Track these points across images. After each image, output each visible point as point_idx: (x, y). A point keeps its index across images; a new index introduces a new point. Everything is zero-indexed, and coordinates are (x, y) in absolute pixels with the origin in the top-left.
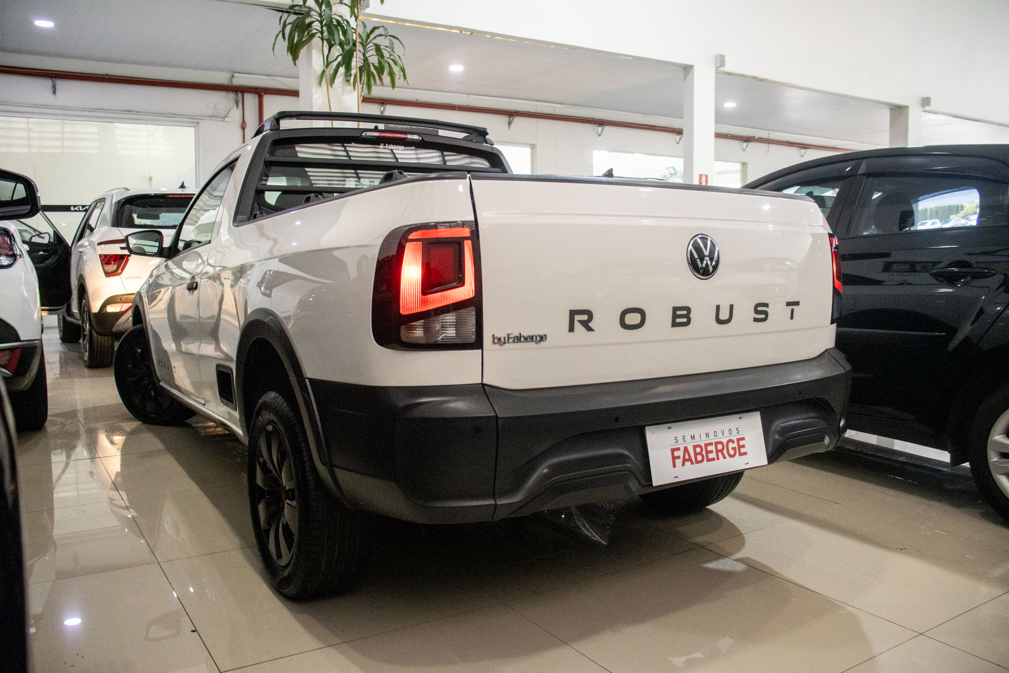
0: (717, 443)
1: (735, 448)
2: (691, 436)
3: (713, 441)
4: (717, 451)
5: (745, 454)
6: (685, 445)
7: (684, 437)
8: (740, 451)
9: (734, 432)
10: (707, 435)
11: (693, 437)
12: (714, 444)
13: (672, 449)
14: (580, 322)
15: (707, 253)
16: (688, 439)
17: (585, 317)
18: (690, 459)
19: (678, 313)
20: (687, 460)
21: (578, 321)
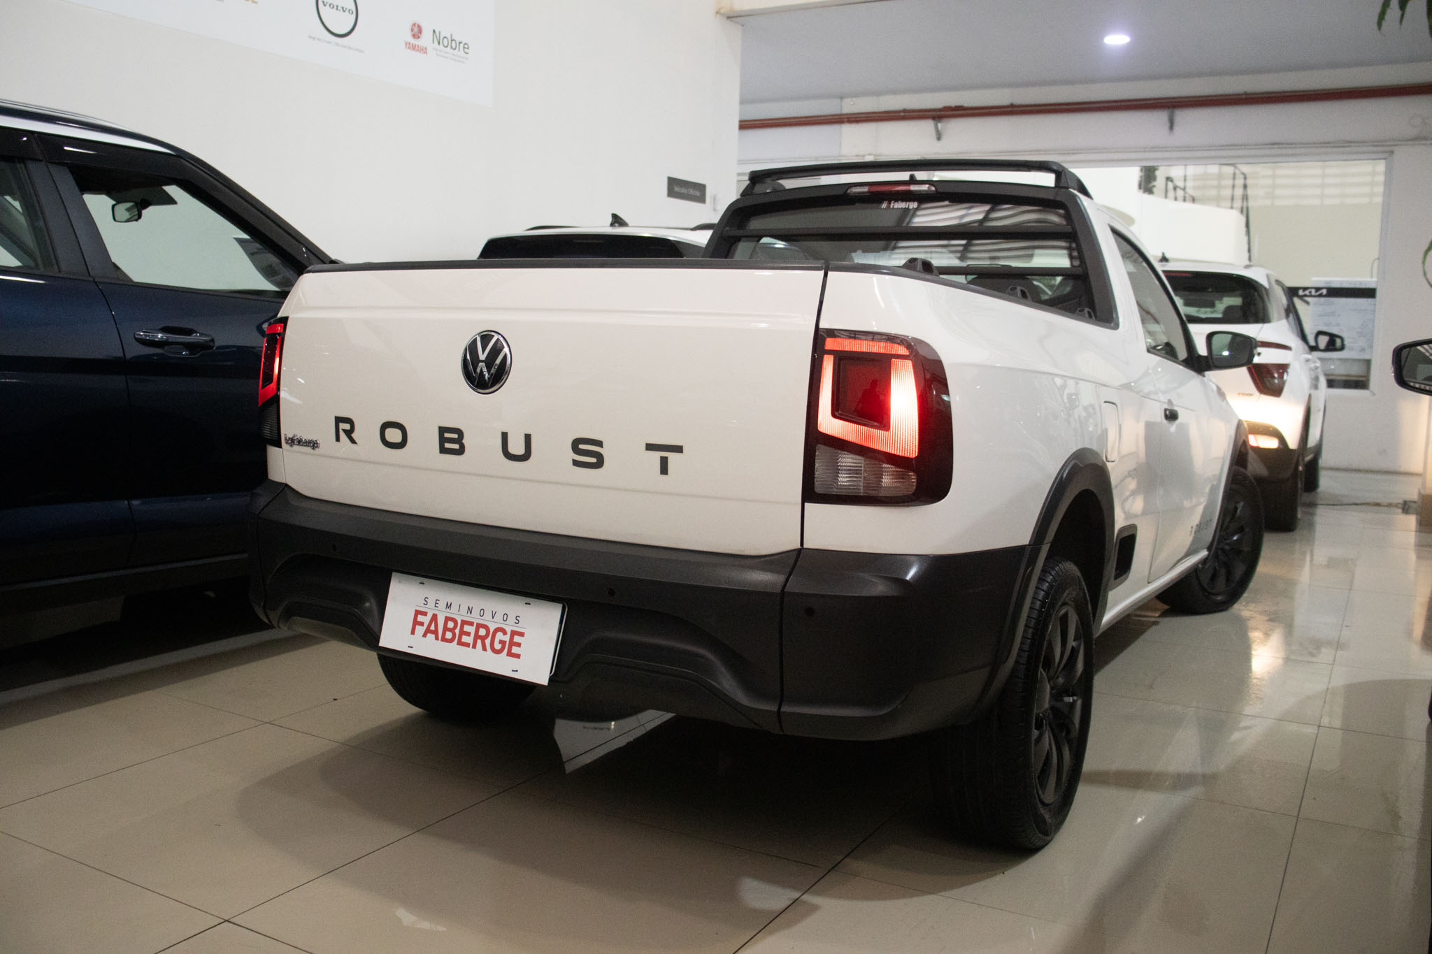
0: (479, 626)
1: (506, 642)
3: (476, 621)
4: (477, 636)
5: (518, 656)
7: (437, 602)
8: (510, 648)
9: (511, 620)
10: (470, 610)
11: (449, 606)
12: (475, 625)
13: (416, 611)
14: (344, 431)
15: (482, 357)
16: (442, 605)
17: (347, 427)
18: (435, 632)
19: (447, 435)
20: (432, 632)
21: (343, 430)
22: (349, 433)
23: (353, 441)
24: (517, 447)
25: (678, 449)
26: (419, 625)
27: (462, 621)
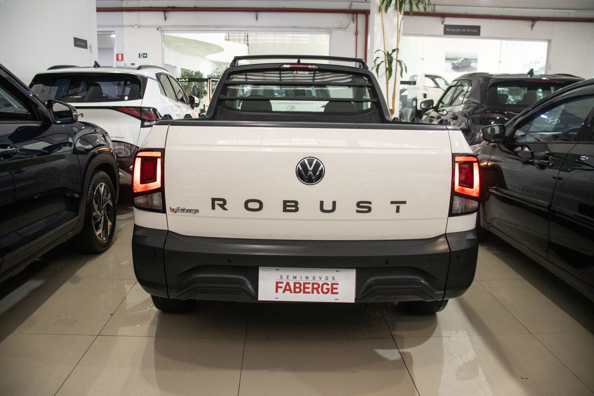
0: (313, 284)
1: (329, 288)
2: (294, 277)
4: (313, 288)
5: (337, 293)
6: (288, 281)
7: (288, 277)
9: (330, 279)
10: (307, 278)
11: (295, 278)
12: (311, 284)
13: (276, 282)
14: (219, 205)
15: (310, 169)
16: (291, 278)
17: (221, 202)
18: (290, 290)
20: (287, 290)
21: (217, 204)
22: (223, 206)
23: (225, 209)
24: (328, 206)
25: (404, 202)
26: (279, 288)
27: (304, 283)
